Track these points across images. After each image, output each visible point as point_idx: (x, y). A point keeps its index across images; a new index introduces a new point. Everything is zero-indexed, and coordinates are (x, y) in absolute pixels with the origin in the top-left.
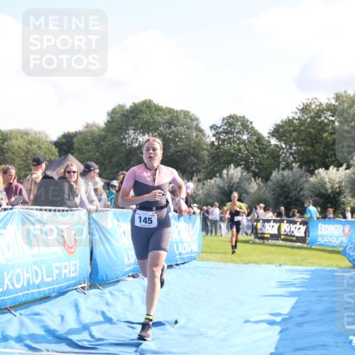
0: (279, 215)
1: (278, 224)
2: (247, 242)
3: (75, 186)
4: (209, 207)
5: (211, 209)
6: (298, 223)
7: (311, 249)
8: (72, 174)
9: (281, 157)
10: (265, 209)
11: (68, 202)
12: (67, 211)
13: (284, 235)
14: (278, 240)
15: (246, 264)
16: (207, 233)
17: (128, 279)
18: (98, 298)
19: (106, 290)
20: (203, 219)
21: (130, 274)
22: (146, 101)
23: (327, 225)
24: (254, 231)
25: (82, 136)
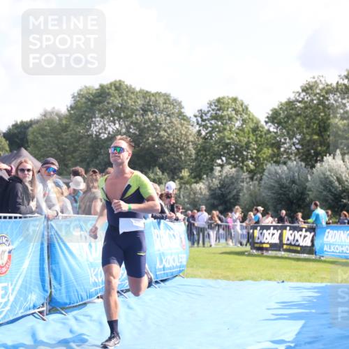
0: (281, 220)
1: (280, 231)
2: (242, 254)
3: (30, 188)
4: (196, 211)
5: (197, 214)
6: (304, 230)
7: (319, 261)
8: (26, 172)
9: (282, 149)
10: (264, 214)
11: (22, 208)
12: (20, 218)
13: (287, 244)
14: (280, 250)
15: (241, 280)
16: (193, 244)
17: (97, 301)
18: (61, 325)
19: (70, 315)
20: (188, 226)
21: (99, 295)
22: (116, 81)
23: (335, 232)
24: (251, 240)
25: (37, 125)
